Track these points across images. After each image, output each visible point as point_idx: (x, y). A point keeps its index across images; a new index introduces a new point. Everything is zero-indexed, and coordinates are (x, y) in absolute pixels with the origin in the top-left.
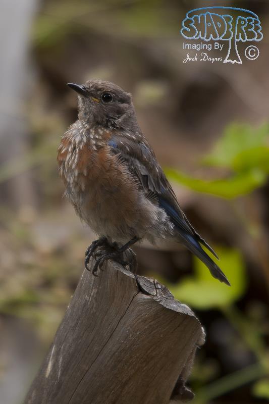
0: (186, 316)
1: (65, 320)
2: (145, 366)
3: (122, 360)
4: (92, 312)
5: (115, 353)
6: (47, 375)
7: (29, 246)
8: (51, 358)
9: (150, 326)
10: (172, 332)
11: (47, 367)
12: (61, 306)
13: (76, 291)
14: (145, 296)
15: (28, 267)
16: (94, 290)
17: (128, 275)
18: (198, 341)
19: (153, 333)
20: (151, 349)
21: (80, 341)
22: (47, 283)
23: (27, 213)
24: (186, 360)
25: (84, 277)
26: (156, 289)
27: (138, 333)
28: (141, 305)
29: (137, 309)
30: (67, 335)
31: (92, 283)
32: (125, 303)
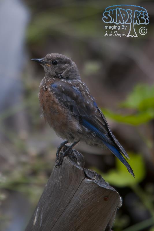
0: (111, 191)
1: (44, 193)
2: (88, 219)
3: (76, 216)
4: (59, 189)
5: (72, 211)
6: (34, 223)
7: (24, 152)
8: (36, 214)
9: (92, 196)
11: (34, 219)
12: (41, 185)
13: (50, 177)
14: (88, 180)
15: (24, 164)
16: (60, 176)
17: (79, 168)
18: (118, 205)
19: (93, 200)
20: (92, 209)
21: (52, 205)
22: (34, 173)
23: (23, 134)
24: (111, 215)
26: (95, 176)
27: (85, 200)
28: (86, 185)
29: (84, 187)
30: (45, 201)
31: (59, 173)
32: (78, 184)
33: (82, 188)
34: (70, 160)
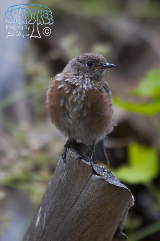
0: (122, 189)
1: (47, 191)
2: (97, 220)
3: (83, 216)
4: (64, 186)
5: (78, 211)
6: (37, 225)
7: (26, 146)
8: (39, 215)
9: (100, 194)
10: (114, 199)
11: (36, 220)
12: (45, 182)
13: (54, 173)
14: (97, 176)
15: (25, 158)
16: (65, 172)
18: (130, 204)
19: (102, 199)
20: (101, 209)
21: (57, 204)
22: (37, 168)
23: (24, 125)
24: (122, 216)
25: (60, 164)
26: (104, 172)
27: (93, 199)
28: (95, 182)
29: (92, 184)
30: (49, 200)
31: (64, 168)
32: (85, 180)
33: (89, 185)
34: (77, 154)
